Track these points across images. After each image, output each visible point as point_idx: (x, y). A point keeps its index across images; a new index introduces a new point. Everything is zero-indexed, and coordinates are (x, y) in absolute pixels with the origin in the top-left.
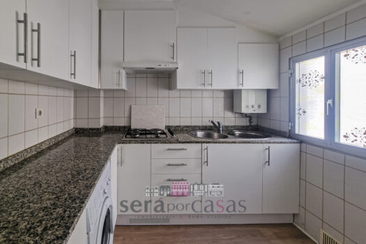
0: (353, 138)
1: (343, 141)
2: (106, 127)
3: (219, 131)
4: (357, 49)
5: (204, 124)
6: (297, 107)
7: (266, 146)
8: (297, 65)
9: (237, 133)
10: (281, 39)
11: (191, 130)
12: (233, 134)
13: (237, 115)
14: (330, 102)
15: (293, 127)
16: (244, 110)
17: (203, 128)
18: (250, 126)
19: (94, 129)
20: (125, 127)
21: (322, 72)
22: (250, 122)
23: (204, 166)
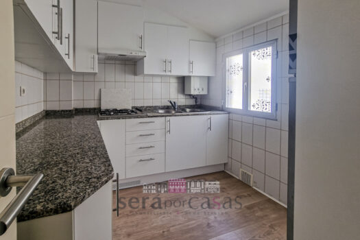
0: (257, 106)
1: (252, 109)
2: (76, 109)
3: (175, 109)
4: (260, 50)
5: (163, 105)
6: (227, 89)
7: (209, 116)
8: (227, 59)
9: (188, 110)
10: (217, 40)
11: (153, 109)
12: (185, 111)
13: (187, 97)
14: (245, 84)
15: (225, 103)
16: (193, 92)
17: (163, 108)
18: (196, 105)
19: (67, 111)
20: (95, 109)
21: (241, 64)
22: (196, 102)
23: (168, 134)
